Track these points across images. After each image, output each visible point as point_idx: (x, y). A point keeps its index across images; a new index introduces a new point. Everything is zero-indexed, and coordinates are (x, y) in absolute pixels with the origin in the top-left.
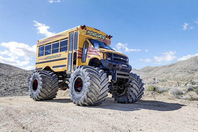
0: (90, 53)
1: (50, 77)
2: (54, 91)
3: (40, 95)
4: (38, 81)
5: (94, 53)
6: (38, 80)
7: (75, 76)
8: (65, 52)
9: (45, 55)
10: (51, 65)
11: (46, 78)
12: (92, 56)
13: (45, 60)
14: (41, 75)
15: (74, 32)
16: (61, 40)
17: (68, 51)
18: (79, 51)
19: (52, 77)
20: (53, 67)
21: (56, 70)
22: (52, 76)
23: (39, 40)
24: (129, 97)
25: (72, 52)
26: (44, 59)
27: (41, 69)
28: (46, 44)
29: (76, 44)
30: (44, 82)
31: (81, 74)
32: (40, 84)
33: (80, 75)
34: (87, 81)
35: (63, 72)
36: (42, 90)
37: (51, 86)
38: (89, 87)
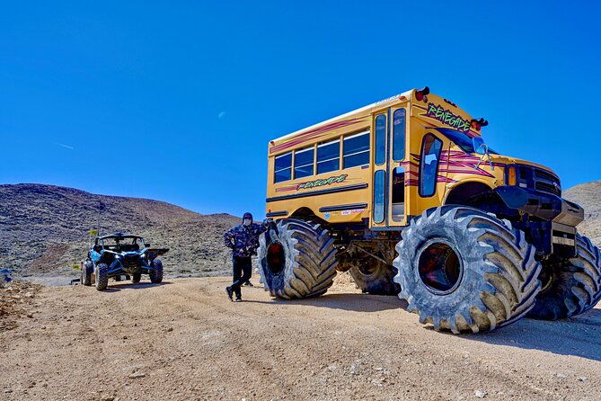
0: (451, 168)
1: (315, 238)
2: (327, 276)
3: (292, 287)
4: (286, 248)
5: (467, 168)
6: (285, 245)
7: (423, 238)
8: (363, 168)
9: (295, 178)
10: (315, 204)
11: (308, 241)
12: (460, 178)
13: (295, 192)
14: (293, 231)
15: (393, 110)
16: (345, 135)
17: (370, 165)
18: (411, 163)
19: (320, 238)
20: (322, 210)
21: (332, 218)
22: (320, 234)
23: (274, 141)
24: (567, 303)
25: (388, 167)
26: (292, 188)
27: (284, 213)
28: (296, 150)
29: (400, 143)
30: (302, 251)
31: (450, 232)
32: (293, 257)
33: (446, 237)
34: (480, 255)
35: (357, 223)
36: (298, 274)
37: (319, 262)
38: (492, 277)
